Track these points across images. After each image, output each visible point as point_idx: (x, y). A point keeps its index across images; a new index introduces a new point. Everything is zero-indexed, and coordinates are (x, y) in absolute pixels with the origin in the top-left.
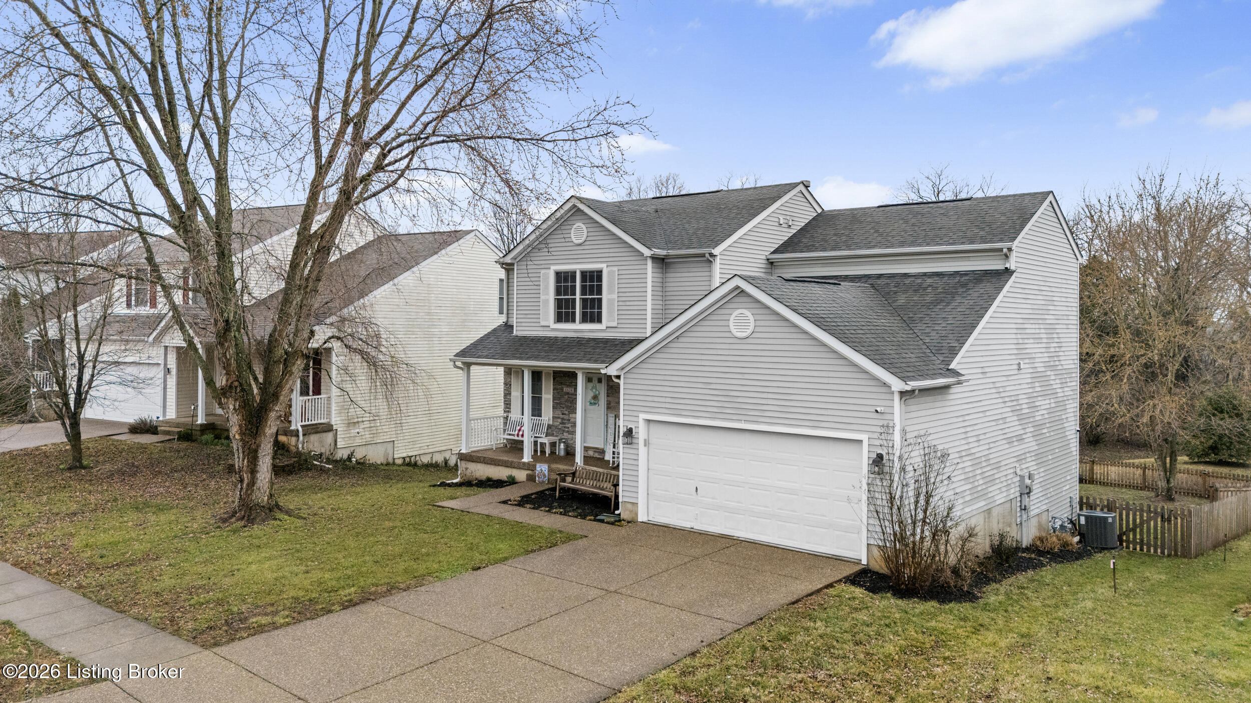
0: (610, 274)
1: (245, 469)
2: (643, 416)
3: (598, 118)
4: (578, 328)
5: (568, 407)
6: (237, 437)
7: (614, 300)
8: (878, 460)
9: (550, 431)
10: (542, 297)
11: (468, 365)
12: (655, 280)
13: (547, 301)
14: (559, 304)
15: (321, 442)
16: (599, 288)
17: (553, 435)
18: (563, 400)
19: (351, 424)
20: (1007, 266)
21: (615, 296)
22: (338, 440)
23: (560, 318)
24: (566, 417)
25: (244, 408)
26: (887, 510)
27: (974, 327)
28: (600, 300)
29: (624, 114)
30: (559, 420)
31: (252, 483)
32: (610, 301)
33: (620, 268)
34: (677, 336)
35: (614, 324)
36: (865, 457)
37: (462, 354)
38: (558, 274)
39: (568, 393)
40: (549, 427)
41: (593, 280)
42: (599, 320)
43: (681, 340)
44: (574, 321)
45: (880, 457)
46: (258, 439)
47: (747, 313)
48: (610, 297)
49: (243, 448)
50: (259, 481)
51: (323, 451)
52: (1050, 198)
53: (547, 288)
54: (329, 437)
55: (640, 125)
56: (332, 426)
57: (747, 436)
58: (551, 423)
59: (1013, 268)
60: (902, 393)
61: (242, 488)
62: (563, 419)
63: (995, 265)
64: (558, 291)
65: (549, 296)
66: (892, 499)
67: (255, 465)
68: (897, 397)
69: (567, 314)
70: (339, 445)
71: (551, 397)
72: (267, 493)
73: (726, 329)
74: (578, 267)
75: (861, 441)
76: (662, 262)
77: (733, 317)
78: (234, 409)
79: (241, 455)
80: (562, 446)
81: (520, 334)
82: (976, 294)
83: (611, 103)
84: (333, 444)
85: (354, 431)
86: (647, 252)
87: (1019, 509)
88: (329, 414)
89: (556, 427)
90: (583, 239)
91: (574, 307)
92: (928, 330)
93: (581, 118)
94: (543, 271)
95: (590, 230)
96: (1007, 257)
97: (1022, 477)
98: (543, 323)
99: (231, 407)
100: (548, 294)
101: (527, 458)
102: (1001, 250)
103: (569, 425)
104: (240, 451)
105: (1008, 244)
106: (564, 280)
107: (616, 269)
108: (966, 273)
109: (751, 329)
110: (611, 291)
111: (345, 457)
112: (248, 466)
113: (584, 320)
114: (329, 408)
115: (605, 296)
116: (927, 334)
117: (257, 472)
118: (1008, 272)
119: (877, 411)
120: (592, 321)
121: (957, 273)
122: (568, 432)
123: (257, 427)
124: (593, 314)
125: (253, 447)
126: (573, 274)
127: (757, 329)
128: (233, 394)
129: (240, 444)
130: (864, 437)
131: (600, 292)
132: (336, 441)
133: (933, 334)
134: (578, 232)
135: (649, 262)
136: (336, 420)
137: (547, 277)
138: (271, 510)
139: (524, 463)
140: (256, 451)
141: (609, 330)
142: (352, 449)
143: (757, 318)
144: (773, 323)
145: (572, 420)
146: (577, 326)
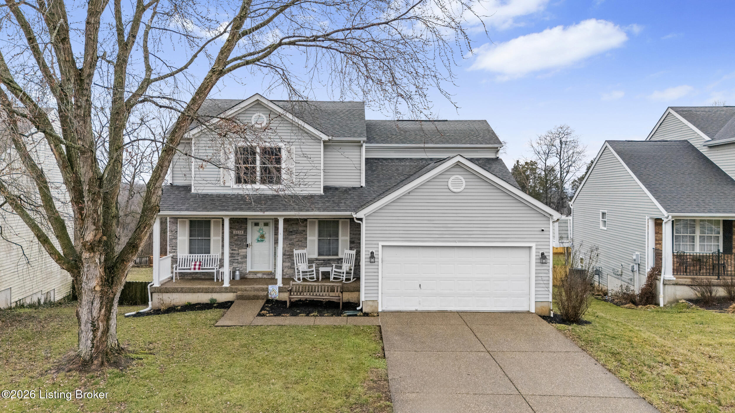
0: (289, 150)
2: (381, 244)
4: (258, 188)
5: (238, 245)
6: (98, 289)
7: (292, 168)
13: (227, 168)
16: (279, 160)
18: (232, 240)
20: (497, 156)
21: (293, 166)
23: (239, 181)
24: (236, 252)
28: (279, 168)
31: (107, 330)
32: (289, 169)
33: (297, 147)
35: (293, 185)
36: (534, 256)
38: (238, 148)
39: (237, 235)
41: (272, 154)
42: (278, 182)
44: (254, 183)
47: (461, 177)
48: (288, 166)
57: (456, 250)
62: (232, 254)
64: (238, 161)
65: (229, 165)
68: (551, 222)
69: (247, 177)
73: (446, 187)
74: (257, 144)
75: (530, 248)
77: (451, 180)
78: (100, 262)
80: (237, 272)
81: (197, 191)
86: (325, 137)
90: (264, 125)
91: (254, 173)
95: (269, 119)
96: (497, 152)
98: (223, 185)
99: (97, 260)
101: (227, 284)
103: (239, 258)
105: (500, 145)
107: (293, 147)
109: (463, 187)
110: (289, 162)
112: (103, 317)
113: (263, 182)
115: (284, 165)
118: (499, 159)
119: (542, 230)
120: (272, 182)
122: (237, 262)
124: (272, 177)
125: (112, 296)
126: (253, 149)
127: (467, 187)
130: (533, 245)
131: (279, 162)
134: (258, 119)
135: (322, 144)
139: (226, 288)
140: (113, 300)
141: (288, 189)
143: (468, 180)
144: (477, 184)
145: (241, 254)
146: (257, 186)
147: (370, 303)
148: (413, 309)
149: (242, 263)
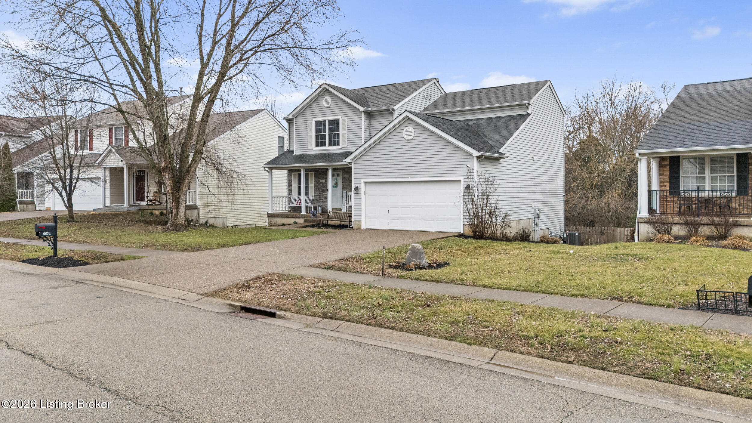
0: (344, 121)
1: (173, 207)
2: (363, 180)
3: (341, 38)
4: (327, 149)
5: (322, 190)
6: (170, 191)
7: (345, 133)
8: (468, 187)
9: (313, 202)
10: (309, 135)
11: (271, 169)
12: (366, 123)
13: (311, 137)
14: (317, 137)
15: (192, 214)
16: (338, 128)
17: (315, 204)
18: (319, 186)
19: (207, 206)
20: (528, 112)
21: (346, 132)
22: (200, 214)
23: (318, 145)
24: (321, 195)
25: (173, 177)
26: (471, 206)
27: (511, 136)
28: (338, 134)
29: (354, 36)
30: (318, 197)
31: (177, 214)
32: (344, 134)
33: (348, 118)
34: (379, 142)
35: (346, 145)
36: (462, 186)
37: (269, 163)
38: (317, 123)
39: (322, 183)
40: (313, 200)
41: (335, 123)
42: (338, 144)
43: (381, 143)
44: (325, 145)
45: (468, 186)
46: (180, 193)
47: (411, 128)
48: (343, 132)
49: (173, 197)
50: (180, 213)
51: (193, 218)
52: (549, 83)
53: (311, 129)
54: (196, 212)
55: (362, 42)
56: (197, 206)
58: (314, 198)
59: (530, 113)
60: (478, 157)
61: (172, 217)
62: (319, 196)
63: (522, 112)
64: (317, 131)
65: (313, 134)
66: (473, 201)
67: (178, 205)
68: (475, 159)
69: (322, 142)
70: (201, 216)
71: (313, 185)
72: (184, 219)
73: (402, 136)
74: (327, 118)
75: (460, 181)
76: (369, 115)
77: (404, 131)
78: (169, 178)
79: (171, 201)
80: (320, 208)
81: (297, 153)
82: (514, 124)
83: (348, 31)
84: (197, 216)
85: (207, 210)
86: (362, 109)
87: (533, 224)
88: (195, 201)
89: (316, 200)
90: (329, 104)
91: (325, 139)
92: (491, 138)
93: (334, 38)
94: (308, 122)
95: (333, 100)
96: (527, 108)
97: (535, 209)
98: (309, 148)
99: (167, 177)
100: (311, 133)
101: (303, 212)
102: (525, 104)
103: (323, 199)
104: (171, 198)
105: (527, 102)
106: (320, 125)
107: (346, 118)
108: (510, 116)
109: (413, 135)
110: (344, 129)
111: (204, 223)
112: (175, 206)
113: (330, 145)
114: (195, 197)
115: (341, 132)
116: (491, 140)
117: (179, 209)
118: (528, 115)
119: (467, 166)
120: (335, 145)
121: (506, 116)
122: (322, 202)
123: (179, 187)
124: (335, 141)
125: (177, 196)
126: (325, 121)
127: (416, 135)
128: (168, 171)
129: (171, 195)
130: (462, 178)
131: (338, 129)
132: (199, 214)
133: (494, 140)
134: (327, 101)
135: (363, 114)
136: (198, 204)
137: (311, 124)
138: (186, 227)
139: (302, 215)
140: (179, 198)
141: (343, 149)
142: (207, 219)
143: (416, 130)
144: (422, 132)
145: (324, 196)
146: (327, 148)
147: (357, 223)
148: (384, 228)
149: (324, 202)
